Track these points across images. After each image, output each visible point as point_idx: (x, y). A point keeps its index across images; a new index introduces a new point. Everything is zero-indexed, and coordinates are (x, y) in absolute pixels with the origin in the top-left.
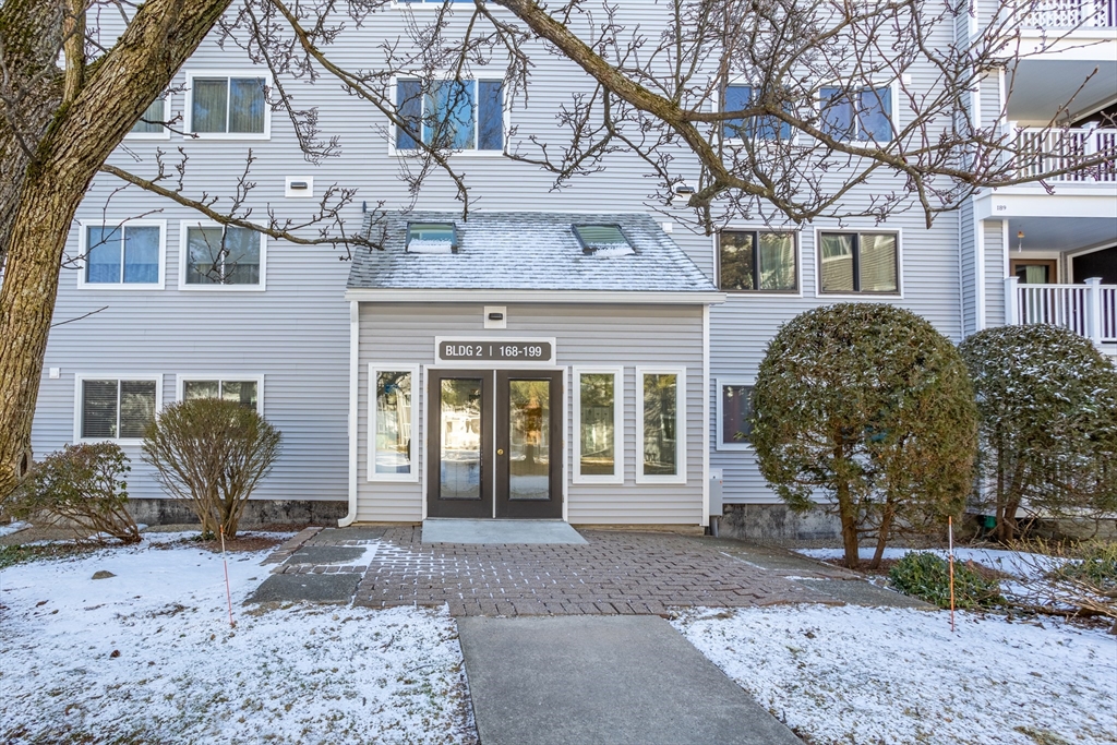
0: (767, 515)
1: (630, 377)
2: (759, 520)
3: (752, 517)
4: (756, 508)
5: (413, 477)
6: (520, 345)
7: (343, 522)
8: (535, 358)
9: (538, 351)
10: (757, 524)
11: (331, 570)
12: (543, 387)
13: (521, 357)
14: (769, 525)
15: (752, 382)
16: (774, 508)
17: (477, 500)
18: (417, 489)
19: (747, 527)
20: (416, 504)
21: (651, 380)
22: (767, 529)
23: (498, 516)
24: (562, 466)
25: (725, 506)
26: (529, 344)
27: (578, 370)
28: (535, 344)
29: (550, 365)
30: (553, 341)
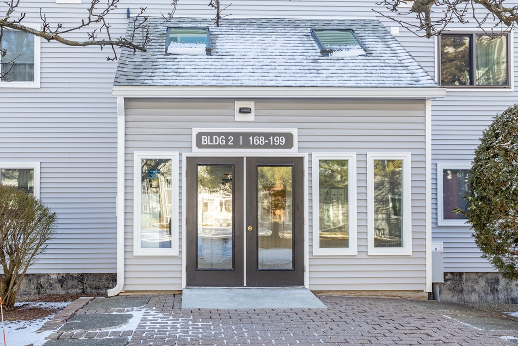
0: (482, 282)
1: (362, 162)
2: (476, 287)
3: (469, 284)
4: (473, 276)
5: (173, 251)
6: (267, 136)
7: (111, 292)
8: (279, 147)
9: (281, 140)
10: (474, 290)
11: (101, 335)
12: (286, 171)
13: (267, 146)
14: (484, 291)
15: (469, 166)
16: (489, 276)
17: (230, 270)
18: (177, 262)
19: (465, 292)
20: (177, 275)
21: (380, 165)
22: (483, 294)
23: (248, 284)
24: (303, 240)
25: (445, 274)
26: (274, 135)
27: (317, 156)
28: (280, 135)
29: (292, 152)
30: (295, 132)
